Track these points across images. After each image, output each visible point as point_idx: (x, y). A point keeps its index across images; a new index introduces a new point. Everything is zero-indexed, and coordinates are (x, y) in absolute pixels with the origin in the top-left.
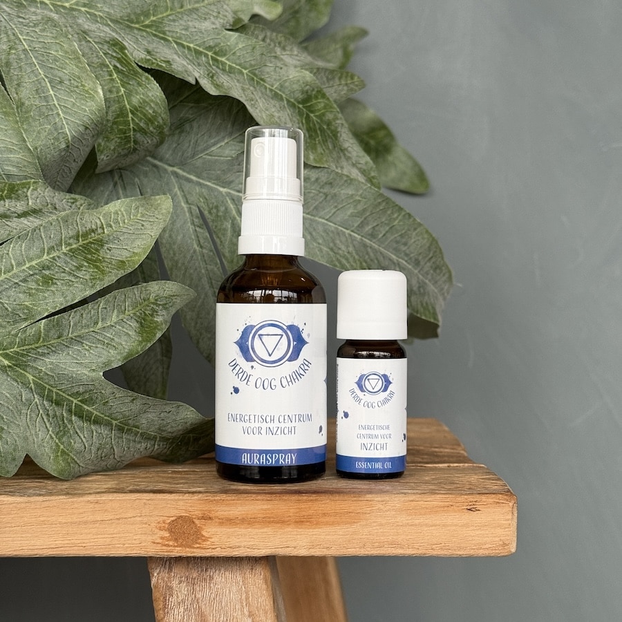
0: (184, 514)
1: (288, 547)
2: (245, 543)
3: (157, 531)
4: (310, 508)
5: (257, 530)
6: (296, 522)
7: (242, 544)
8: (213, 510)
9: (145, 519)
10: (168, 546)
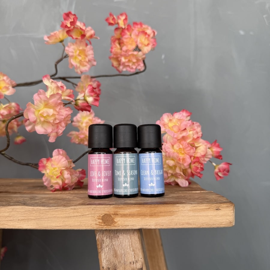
0: (107, 213)
1: (147, 225)
2: (131, 224)
3: (97, 220)
4: (155, 210)
5: (135, 219)
6: (150, 215)
7: (130, 224)
8: (118, 211)
9: (93, 215)
10: (101, 225)
